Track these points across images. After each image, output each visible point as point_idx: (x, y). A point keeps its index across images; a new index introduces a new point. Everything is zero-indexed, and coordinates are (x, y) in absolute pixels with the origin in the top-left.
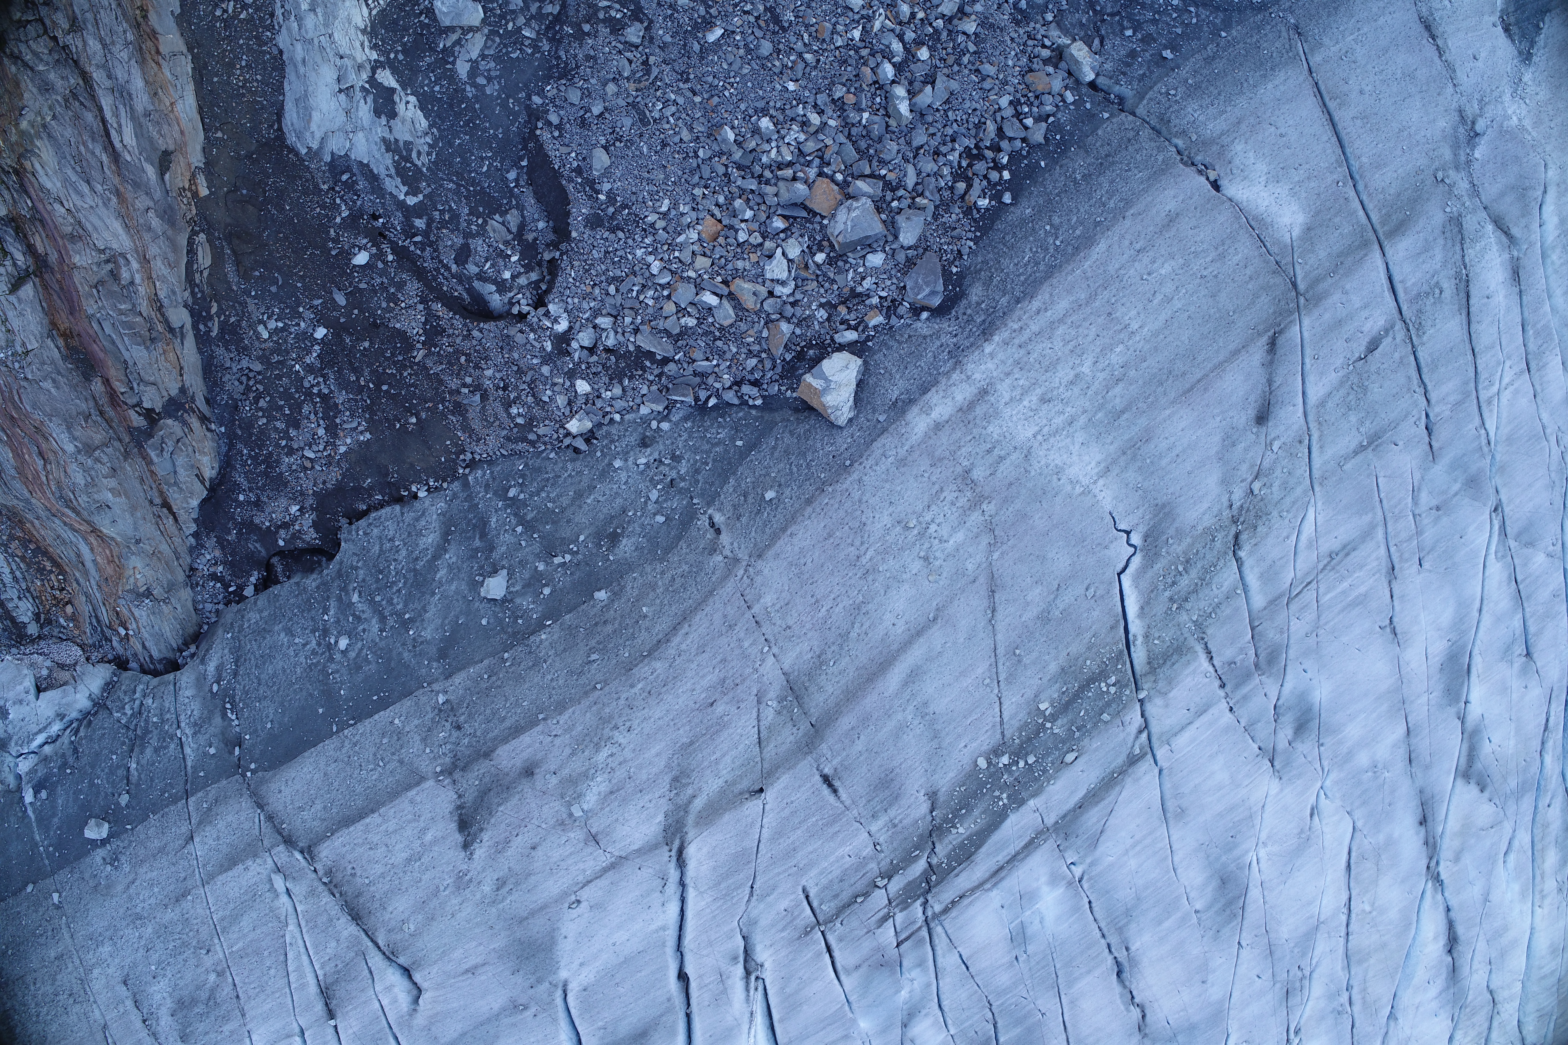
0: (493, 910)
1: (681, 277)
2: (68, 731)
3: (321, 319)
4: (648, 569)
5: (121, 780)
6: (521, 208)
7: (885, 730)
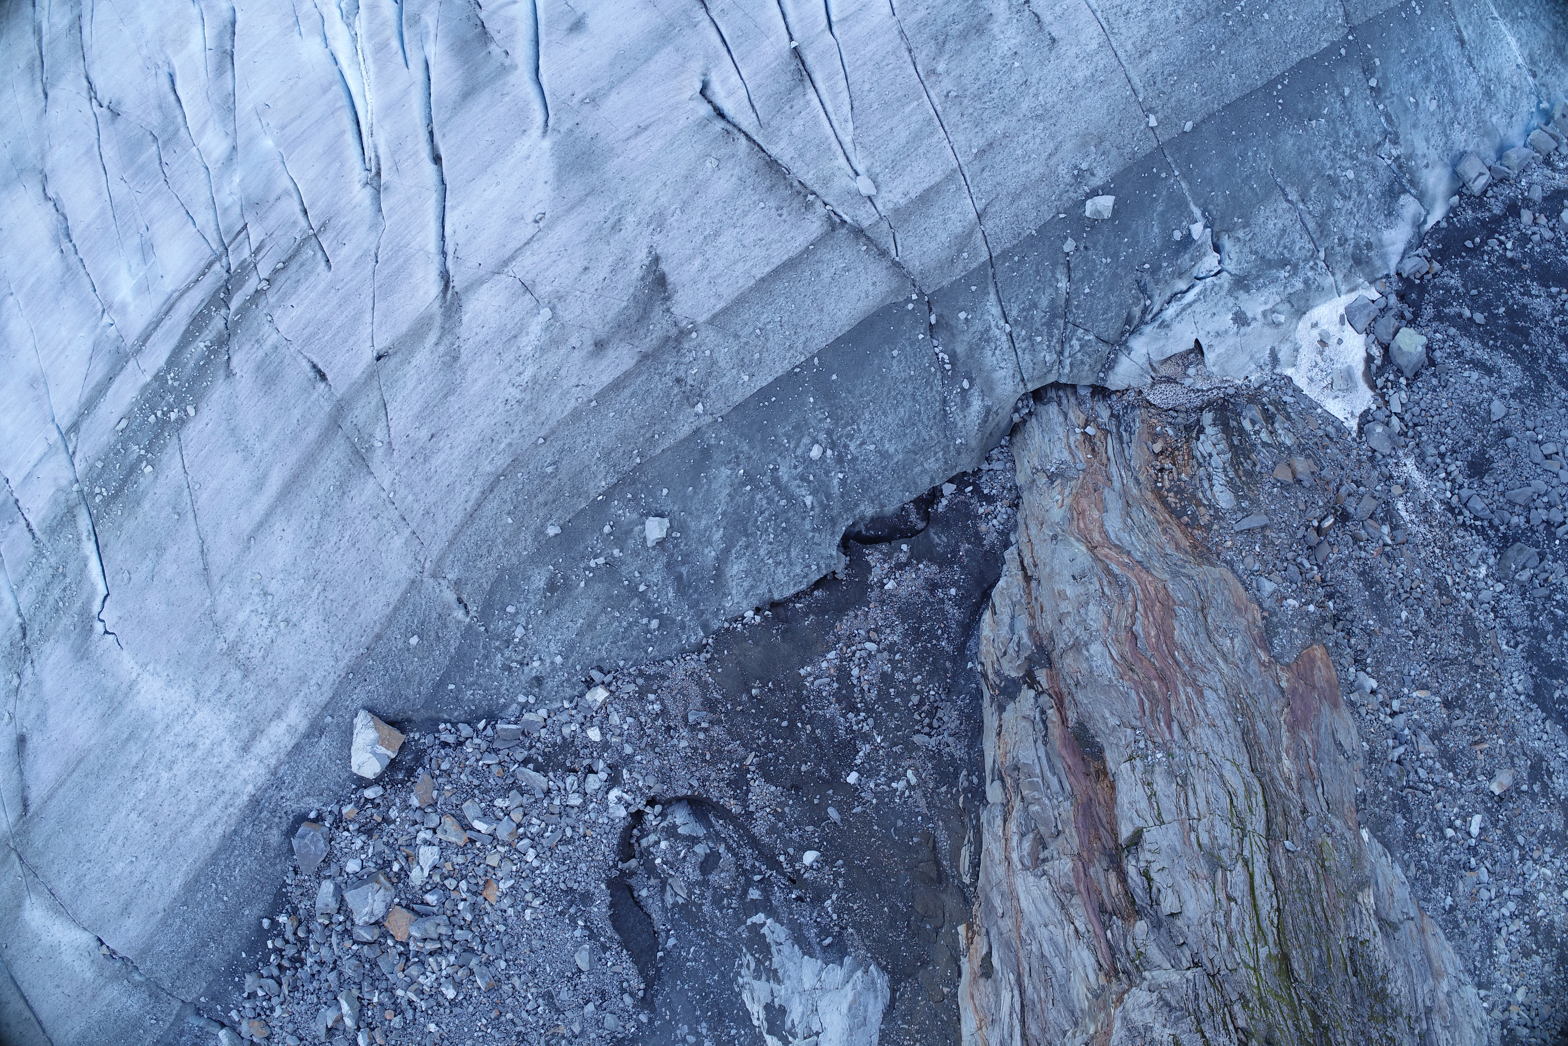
0: (622, 198)
1: (510, 845)
2: (1155, 310)
3: (854, 791)
4: (515, 560)
5: (1076, 266)
6: (664, 909)
7: (276, 431)
